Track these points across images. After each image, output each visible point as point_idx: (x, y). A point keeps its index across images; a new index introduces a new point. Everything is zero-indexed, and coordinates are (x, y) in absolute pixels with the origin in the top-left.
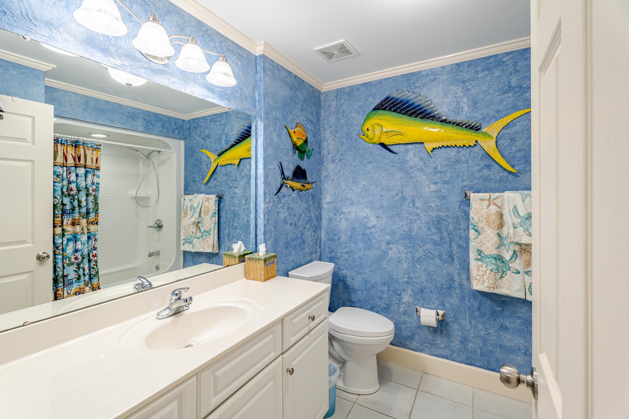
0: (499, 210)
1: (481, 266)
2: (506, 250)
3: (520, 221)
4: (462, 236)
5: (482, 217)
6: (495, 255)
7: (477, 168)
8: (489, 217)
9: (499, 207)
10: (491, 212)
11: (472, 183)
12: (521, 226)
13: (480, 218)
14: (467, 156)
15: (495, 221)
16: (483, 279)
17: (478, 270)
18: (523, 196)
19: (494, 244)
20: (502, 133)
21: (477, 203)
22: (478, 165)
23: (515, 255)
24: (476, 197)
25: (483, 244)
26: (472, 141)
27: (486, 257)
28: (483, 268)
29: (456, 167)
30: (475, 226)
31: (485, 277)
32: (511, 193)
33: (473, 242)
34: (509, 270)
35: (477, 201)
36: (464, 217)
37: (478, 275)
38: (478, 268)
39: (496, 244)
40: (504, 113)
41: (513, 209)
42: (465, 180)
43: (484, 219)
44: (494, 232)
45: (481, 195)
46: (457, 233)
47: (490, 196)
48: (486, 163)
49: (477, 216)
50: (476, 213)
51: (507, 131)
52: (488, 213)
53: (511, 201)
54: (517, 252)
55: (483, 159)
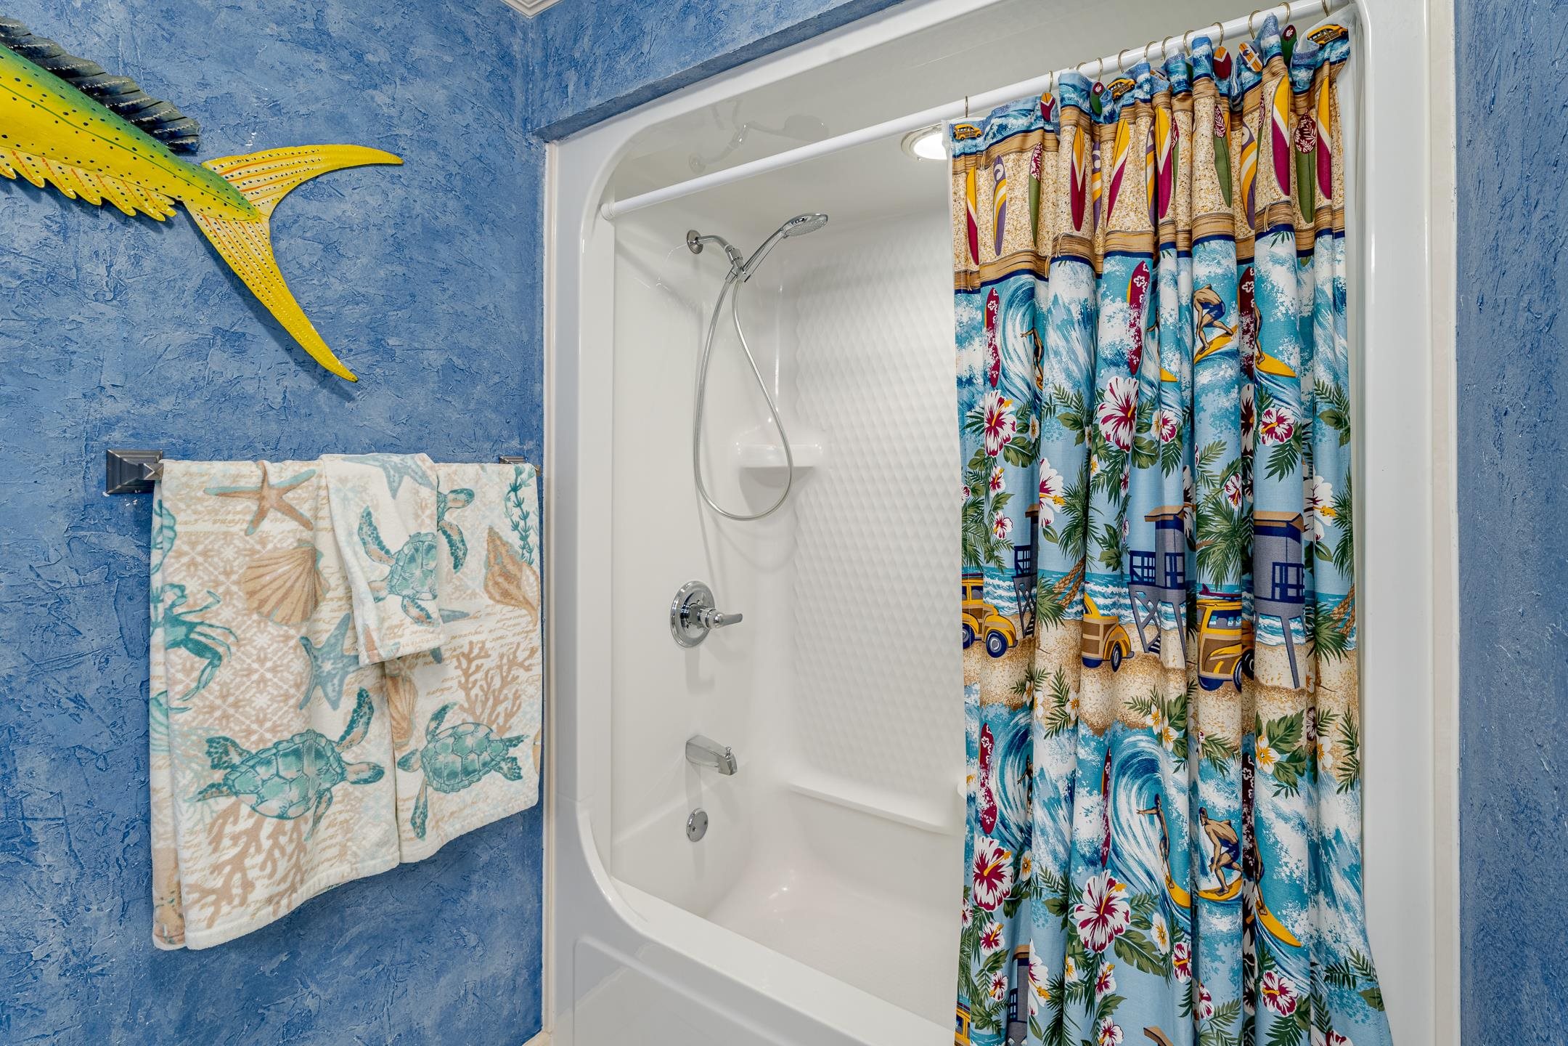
0: (306, 535)
1: (232, 813)
2: (328, 699)
3: (386, 570)
4: (88, 693)
5: (227, 574)
6: (297, 740)
7: (180, 337)
8: (261, 571)
9: (307, 524)
10: (270, 546)
11: (149, 411)
12: (392, 590)
13: (217, 584)
14: (122, 263)
15: (292, 586)
16: (244, 875)
17: (216, 841)
18: (392, 472)
19: (292, 691)
20: (292, 208)
21: (199, 508)
22: (180, 322)
23: (366, 709)
24: (196, 482)
25: (236, 705)
26: (154, 194)
27: (251, 763)
28: (241, 820)
29: (49, 311)
30: (191, 626)
31: (253, 861)
32: (347, 463)
33: (185, 709)
34: (343, 779)
35: (200, 500)
36: (103, 587)
37: (216, 869)
38: (215, 830)
39: (297, 686)
40: (299, 125)
41: (361, 529)
42: (110, 391)
43: (238, 583)
44: (287, 638)
45: (219, 471)
46: (52, 685)
47: (265, 474)
48: (225, 321)
49: (200, 573)
50: (200, 559)
51: (312, 208)
52: (253, 552)
53: (350, 495)
54: (371, 694)
55: (206, 301)
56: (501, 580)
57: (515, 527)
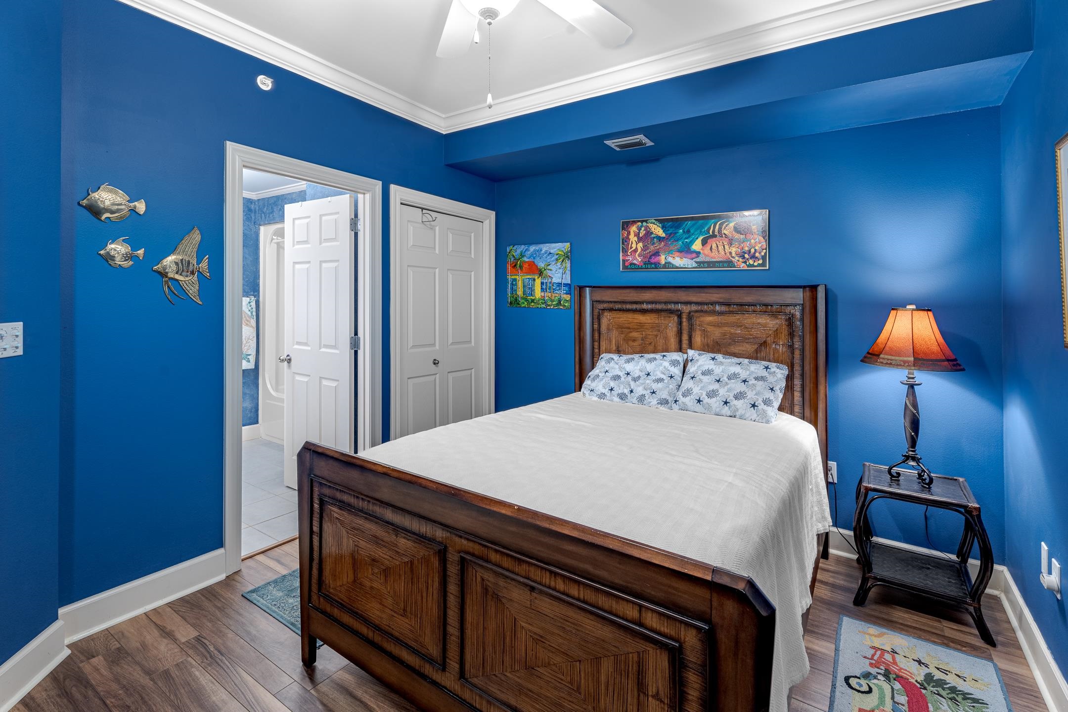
56: (246, 321)
57: (250, 311)
